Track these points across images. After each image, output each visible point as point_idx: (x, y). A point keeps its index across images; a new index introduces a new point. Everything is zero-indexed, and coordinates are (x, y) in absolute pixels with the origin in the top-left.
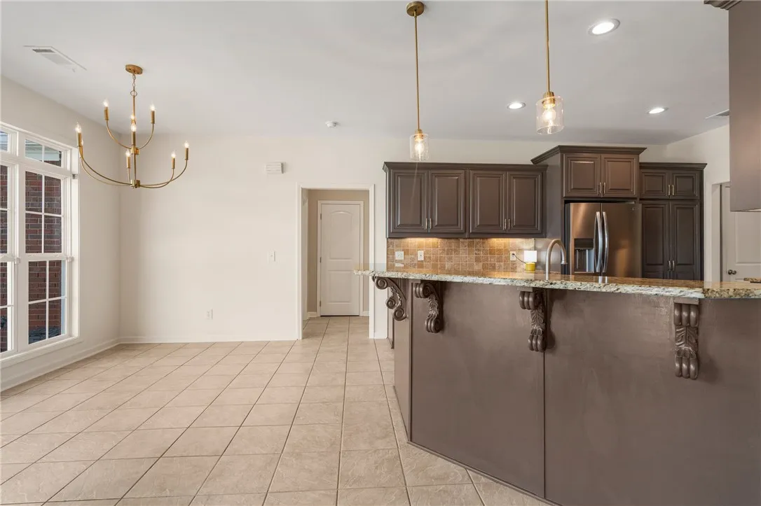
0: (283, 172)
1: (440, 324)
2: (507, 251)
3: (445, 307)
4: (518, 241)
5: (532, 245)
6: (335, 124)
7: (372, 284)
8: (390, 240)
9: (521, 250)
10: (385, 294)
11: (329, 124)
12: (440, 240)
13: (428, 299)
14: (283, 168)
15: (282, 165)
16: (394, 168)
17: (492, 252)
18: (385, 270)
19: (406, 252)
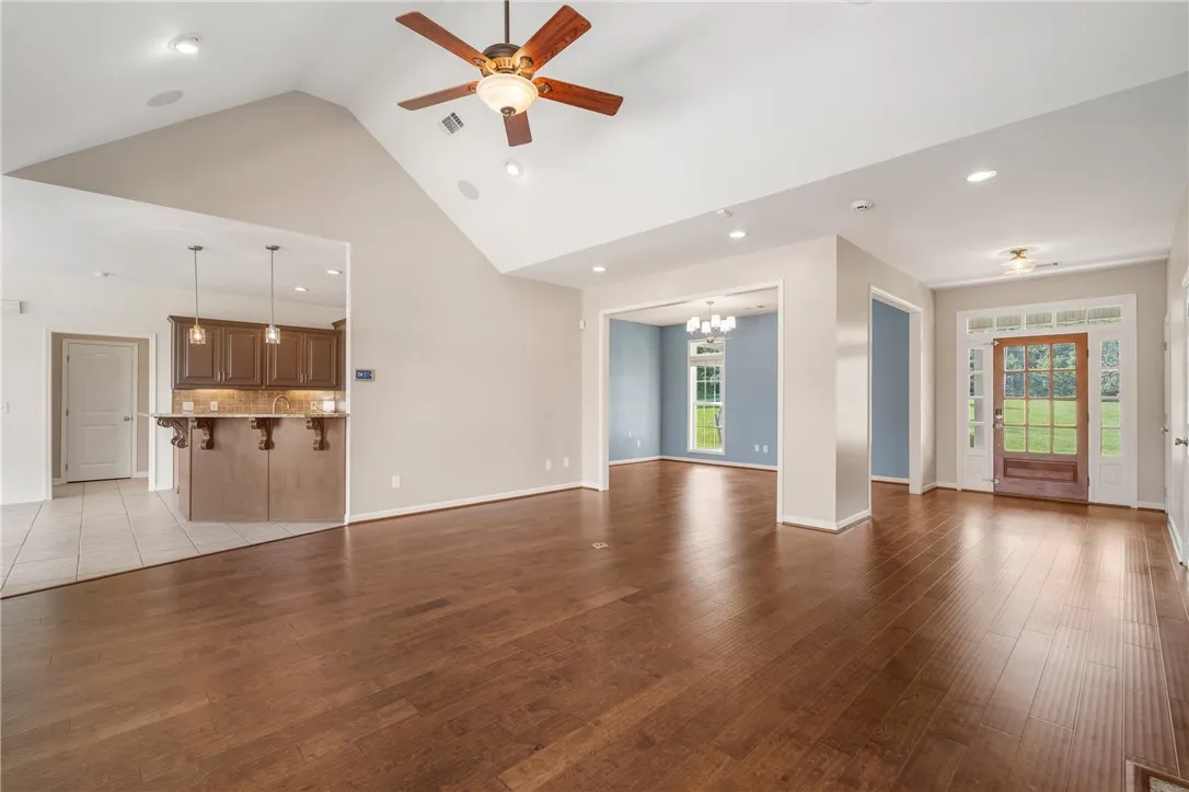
0: (21, 311)
1: (210, 445)
2: (308, 402)
3: (215, 435)
4: (318, 393)
5: (332, 396)
6: (106, 275)
7: (152, 422)
8: (176, 391)
9: (321, 401)
10: (170, 432)
11: (98, 274)
12: (236, 392)
13: (201, 430)
14: (22, 307)
15: (21, 304)
16: (180, 322)
17: (292, 403)
18: (170, 411)
19: (196, 403)
